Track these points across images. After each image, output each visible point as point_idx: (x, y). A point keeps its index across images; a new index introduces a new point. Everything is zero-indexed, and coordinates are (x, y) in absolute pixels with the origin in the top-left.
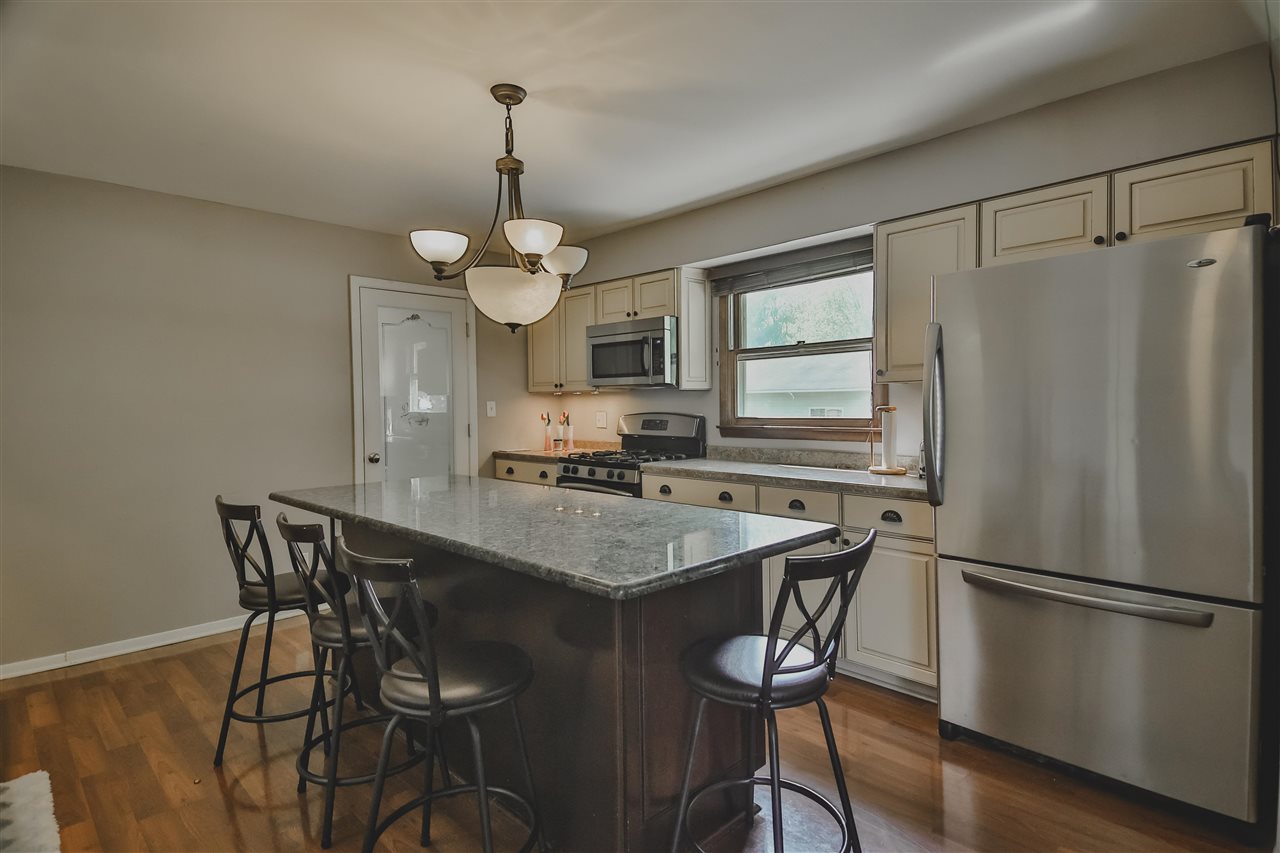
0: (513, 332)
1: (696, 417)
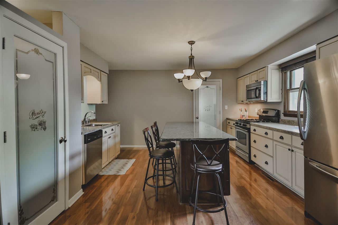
0: (192, 91)
1: (275, 110)
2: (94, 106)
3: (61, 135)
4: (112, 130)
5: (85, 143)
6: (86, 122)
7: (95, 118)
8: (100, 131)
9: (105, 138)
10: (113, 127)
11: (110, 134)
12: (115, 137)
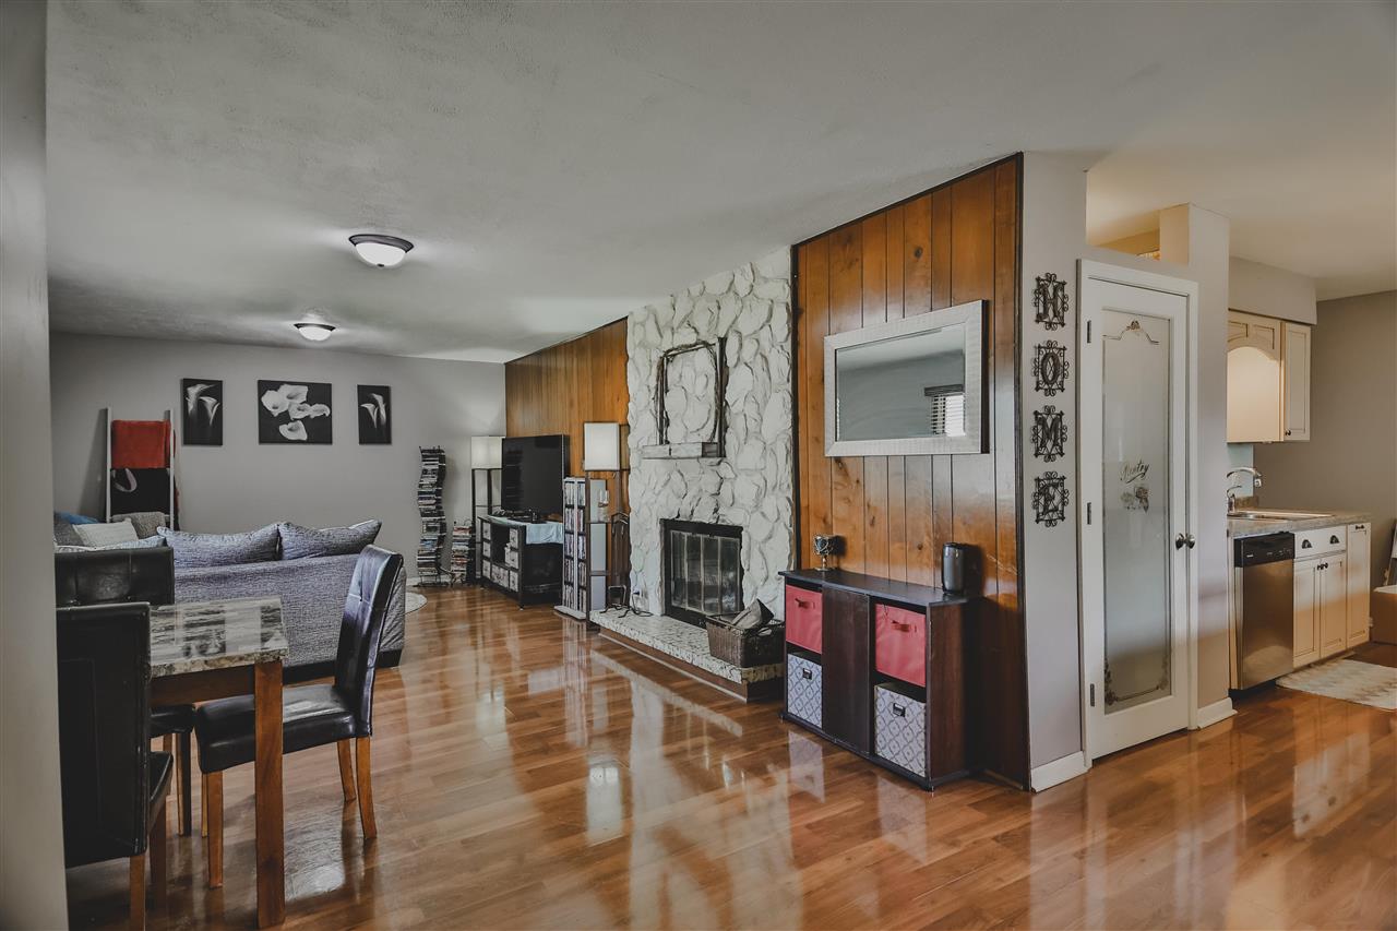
2: (1250, 452)
3: (1178, 529)
4: (1334, 540)
5: (1236, 565)
8: (1287, 538)
9: (1304, 565)
10: (1339, 531)
11: (1326, 555)
12: (1345, 570)
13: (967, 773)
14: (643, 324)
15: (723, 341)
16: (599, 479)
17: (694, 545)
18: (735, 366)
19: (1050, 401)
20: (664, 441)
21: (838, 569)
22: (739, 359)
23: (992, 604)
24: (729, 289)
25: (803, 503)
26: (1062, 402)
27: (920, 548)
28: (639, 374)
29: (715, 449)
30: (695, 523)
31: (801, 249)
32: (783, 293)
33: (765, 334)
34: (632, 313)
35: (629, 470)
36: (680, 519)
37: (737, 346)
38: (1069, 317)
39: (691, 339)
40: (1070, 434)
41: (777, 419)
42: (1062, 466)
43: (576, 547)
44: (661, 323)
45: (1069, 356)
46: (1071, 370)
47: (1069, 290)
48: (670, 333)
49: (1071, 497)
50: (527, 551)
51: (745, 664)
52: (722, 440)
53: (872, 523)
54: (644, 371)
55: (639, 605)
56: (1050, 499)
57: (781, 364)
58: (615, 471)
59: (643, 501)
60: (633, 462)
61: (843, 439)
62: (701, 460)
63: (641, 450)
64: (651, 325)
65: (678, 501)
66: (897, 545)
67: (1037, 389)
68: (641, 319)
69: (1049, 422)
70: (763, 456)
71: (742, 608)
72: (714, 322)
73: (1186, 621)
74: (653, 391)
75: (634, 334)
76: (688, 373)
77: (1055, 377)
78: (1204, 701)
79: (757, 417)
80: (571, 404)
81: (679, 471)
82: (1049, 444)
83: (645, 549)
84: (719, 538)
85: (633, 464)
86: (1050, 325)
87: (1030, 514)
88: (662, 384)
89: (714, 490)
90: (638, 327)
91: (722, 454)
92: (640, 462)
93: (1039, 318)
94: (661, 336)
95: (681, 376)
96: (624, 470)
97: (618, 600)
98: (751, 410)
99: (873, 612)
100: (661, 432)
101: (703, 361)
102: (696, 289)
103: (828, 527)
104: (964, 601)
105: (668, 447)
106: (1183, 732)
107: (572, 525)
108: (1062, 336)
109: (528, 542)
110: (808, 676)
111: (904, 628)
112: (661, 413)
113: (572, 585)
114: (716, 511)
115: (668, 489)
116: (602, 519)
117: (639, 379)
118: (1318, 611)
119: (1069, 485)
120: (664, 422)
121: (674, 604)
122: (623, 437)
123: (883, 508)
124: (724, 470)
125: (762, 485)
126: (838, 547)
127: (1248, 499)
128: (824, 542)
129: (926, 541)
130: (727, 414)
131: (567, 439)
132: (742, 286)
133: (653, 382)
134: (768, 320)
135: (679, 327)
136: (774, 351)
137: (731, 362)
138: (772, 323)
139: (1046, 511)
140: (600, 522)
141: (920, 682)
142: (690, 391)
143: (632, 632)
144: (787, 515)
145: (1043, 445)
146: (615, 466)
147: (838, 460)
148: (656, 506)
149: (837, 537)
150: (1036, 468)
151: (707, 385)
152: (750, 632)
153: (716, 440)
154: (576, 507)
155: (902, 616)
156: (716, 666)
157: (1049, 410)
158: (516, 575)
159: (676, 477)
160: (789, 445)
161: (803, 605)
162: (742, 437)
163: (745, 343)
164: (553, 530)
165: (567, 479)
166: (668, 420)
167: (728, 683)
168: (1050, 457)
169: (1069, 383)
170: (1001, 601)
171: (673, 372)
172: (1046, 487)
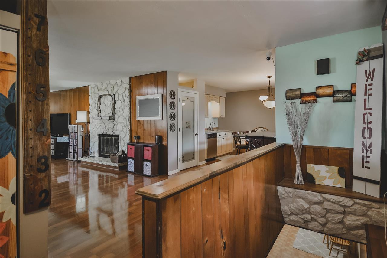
2: (217, 119)
3: (196, 132)
4: (225, 134)
5: (207, 138)
6: (211, 129)
7: (217, 127)
8: (216, 134)
9: (219, 139)
10: (226, 133)
11: (224, 137)
12: (227, 139)
13: (158, 174)
14: (94, 88)
15: (114, 95)
16: (80, 125)
17: (107, 140)
18: (117, 100)
19: (172, 111)
20: (100, 116)
21: (139, 142)
22: (118, 99)
23: (163, 145)
24: (116, 84)
25: (132, 129)
26: (175, 111)
27: (153, 137)
28: (93, 99)
29: (113, 118)
30: (107, 135)
31: (131, 79)
32: (128, 87)
33: (124, 94)
34: (91, 85)
35: (89, 123)
36: (104, 134)
37: (118, 96)
38: (176, 97)
39: (107, 93)
40: (176, 117)
41: (127, 112)
42: (174, 122)
43: (74, 142)
44: (99, 88)
45: (176, 104)
46: (176, 106)
47: (176, 93)
48: (101, 91)
49: (176, 127)
50: (57, 144)
51: (119, 162)
52: (114, 116)
53: (145, 133)
54: (94, 99)
55: (92, 155)
56: (172, 127)
57: (127, 101)
58: (85, 123)
59: (94, 130)
60: (91, 120)
61: (139, 117)
62: (109, 120)
63: (93, 118)
64: (96, 88)
65: (103, 130)
66: (149, 136)
67: (170, 109)
68: (93, 87)
69: (172, 115)
70: (124, 120)
71: (119, 151)
72: (112, 90)
73: (197, 148)
74: (97, 104)
75: (91, 90)
76: (106, 101)
77: (173, 107)
78: (200, 161)
79: (122, 112)
80: (71, 105)
81: (104, 123)
82: (172, 118)
83: (94, 142)
84: (113, 138)
85: (91, 121)
86: (172, 99)
87: (169, 130)
88: (99, 103)
89: (112, 127)
90: (92, 89)
91: (114, 119)
92: (93, 121)
93: (170, 97)
94: (99, 92)
95: (104, 101)
96: (88, 123)
97: (86, 154)
98: (121, 110)
99: (143, 148)
100: (99, 114)
101: (110, 98)
102: (108, 82)
103: (137, 134)
104: (158, 145)
105: (101, 117)
106: (197, 166)
107: (72, 137)
108: (175, 101)
109: (58, 142)
110: (132, 162)
111: (148, 150)
112: (99, 109)
113: (72, 152)
114: (113, 132)
115: (101, 127)
116: (82, 135)
117: (93, 101)
118: (222, 146)
119: (176, 125)
120: (100, 111)
121: (102, 154)
122: (88, 114)
123: (147, 130)
124: (115, 122)
125: (123, 126)
126: (138, 138)
127: (216, 128)
128: (136, 137)
129: (154, 135)
130: (116, 111)
131: (70, 115)
132: (119, 83)
133: (97, 102)
134: (125, 92)
135: (104, 90)
136: (126, 98)
137: (116, 99)
138: (126, 92)
139: (172, 129)
140: (81, 136)
141: (151, 159)
142: (106, 105)
143: (91, 161)
144: (129, 132)
145: (171, 118)
146: (86, 122)
147: (139, 121)
148: (97, 131)
149: (138, 136)
150: (170, 122)
151: (111, 104)
152: (120, 156)
153: (113, 116)
154: (73, 132)
155: (148, 148)
156: (112, 164)
157: (172, 113)
158: (53, 151)
159: (103, 124)
160: (129, 118)
161: (131, 149)
162: (119, 116)
163: (120, 96)
164: (66, 138)
165: (70, 125)
166: (101, 111)
167: (115, 167)
168: (173, 120)
169: (176, 108)
170: (165, 145)
171: (102, 100)
172: (172, 125)
